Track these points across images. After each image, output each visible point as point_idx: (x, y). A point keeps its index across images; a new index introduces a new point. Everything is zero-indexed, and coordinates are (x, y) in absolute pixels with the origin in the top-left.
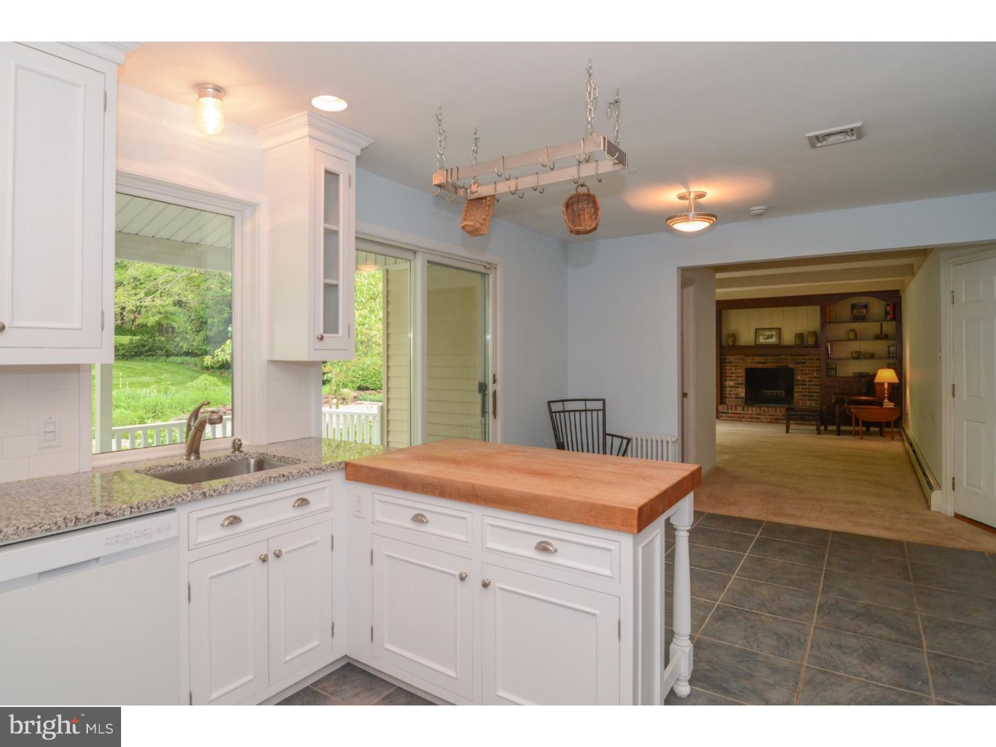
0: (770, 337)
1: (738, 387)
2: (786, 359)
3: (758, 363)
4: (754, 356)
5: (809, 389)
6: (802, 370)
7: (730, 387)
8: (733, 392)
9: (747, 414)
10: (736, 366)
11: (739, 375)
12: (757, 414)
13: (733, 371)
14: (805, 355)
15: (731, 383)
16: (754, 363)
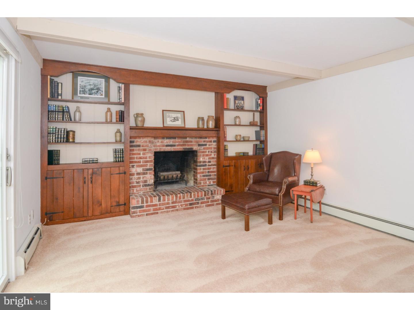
0: (176, 119)
1: (147, 173)
2: (191, 142)
3: (167, 146)
4: (163, 138)
5: (209, 169)
6: (203, 152)
7: (138, 174)
8: (141, 179)
9: (163, 204)
10: (145, 150)
11: (148, 159)
12: (173, 203)
13: (141, 155)
14: (206, 138)
15: (140, 170)
16: (163, 146)
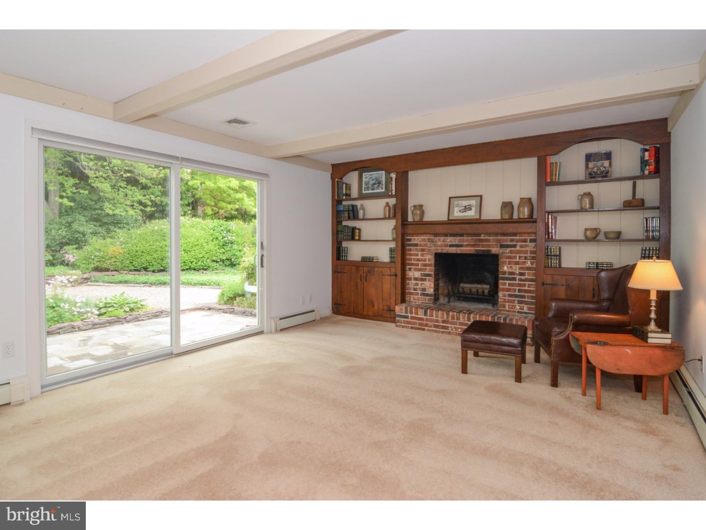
0: (467, 208)
1: (425, 280)
2: (488, 241)
3: (451, 246)
4: (446, 235)
5: (520, 285)
6: (509, 257)
7: (416, 279)
8: (419, 286)
9: (431, 321)
10: (423, 250)
11: (427, 262)
12: (444, 322)
13: (420, 257)
14: (515, 234)
15: (417, 274)
16: (446, 246)
